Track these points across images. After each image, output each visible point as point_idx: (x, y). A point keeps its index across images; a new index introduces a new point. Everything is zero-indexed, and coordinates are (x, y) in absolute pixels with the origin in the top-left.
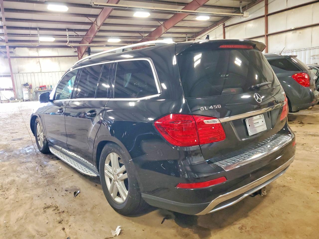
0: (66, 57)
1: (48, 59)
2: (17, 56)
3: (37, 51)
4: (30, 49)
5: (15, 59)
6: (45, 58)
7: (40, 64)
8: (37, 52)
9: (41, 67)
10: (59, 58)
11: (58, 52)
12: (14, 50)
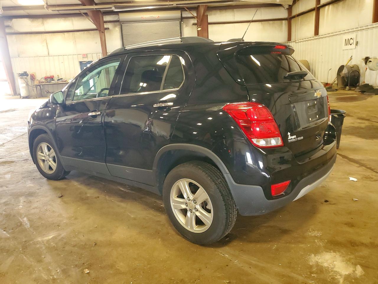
0: (86, 32)
1: (59, 36)
2: (16, 31)
3: (43, 23)
4: (32, 21)
5: (14, 37)
6: (55, 34)
7: (47, 44)
8: (42, 25)
9: (48, 48)
10: (75, 33)
11: (73, 24)
12: (11, 22)
